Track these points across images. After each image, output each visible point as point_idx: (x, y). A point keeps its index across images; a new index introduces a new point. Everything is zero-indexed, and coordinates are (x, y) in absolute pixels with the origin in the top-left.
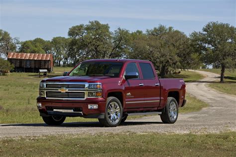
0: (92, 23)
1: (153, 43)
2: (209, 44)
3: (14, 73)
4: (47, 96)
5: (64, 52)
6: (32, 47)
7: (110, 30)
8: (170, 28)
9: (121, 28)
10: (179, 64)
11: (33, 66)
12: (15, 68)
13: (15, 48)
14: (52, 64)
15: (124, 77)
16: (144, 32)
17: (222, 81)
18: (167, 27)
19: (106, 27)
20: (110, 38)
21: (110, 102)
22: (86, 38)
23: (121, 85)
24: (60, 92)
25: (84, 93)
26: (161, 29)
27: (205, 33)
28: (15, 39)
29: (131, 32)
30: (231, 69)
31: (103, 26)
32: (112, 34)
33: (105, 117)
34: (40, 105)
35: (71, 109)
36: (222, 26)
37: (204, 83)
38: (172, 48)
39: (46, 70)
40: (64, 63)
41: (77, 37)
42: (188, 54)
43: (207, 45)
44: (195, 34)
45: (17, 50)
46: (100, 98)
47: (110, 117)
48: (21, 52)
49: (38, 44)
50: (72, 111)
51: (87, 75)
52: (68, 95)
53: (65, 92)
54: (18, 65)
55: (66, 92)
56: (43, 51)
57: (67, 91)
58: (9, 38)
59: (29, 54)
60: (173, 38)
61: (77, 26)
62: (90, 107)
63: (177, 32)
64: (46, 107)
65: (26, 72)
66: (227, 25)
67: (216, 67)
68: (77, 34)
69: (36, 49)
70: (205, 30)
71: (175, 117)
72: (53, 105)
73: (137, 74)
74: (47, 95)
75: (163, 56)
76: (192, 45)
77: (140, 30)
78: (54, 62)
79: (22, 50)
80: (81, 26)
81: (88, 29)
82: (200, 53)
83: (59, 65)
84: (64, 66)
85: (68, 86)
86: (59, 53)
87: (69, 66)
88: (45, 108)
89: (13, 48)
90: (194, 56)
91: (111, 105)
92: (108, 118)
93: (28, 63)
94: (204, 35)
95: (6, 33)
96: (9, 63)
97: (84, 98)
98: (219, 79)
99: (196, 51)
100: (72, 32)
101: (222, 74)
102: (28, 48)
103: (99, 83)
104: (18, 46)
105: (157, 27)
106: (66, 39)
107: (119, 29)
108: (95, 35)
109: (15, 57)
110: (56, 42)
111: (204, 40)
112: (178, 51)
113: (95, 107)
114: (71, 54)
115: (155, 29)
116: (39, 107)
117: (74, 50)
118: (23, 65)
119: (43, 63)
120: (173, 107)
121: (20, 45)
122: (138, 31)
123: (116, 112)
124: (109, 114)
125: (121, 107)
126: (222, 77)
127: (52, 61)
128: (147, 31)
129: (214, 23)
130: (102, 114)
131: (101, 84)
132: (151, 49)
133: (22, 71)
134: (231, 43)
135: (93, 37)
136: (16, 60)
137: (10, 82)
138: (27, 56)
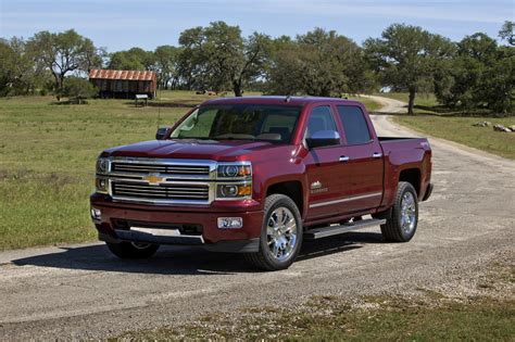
0: (214, 24)
1: (307, 55)
2: (391, 56)
3: (99, 100)
4: (114, 193)
5: (173, 68)
6: (125, 62)
7: (242, 35)
8: (332, 33)
9: (259, 33)
10: (345, 86)
11: (127, 90)
12: (100, 93)
13: (101, 62)
14: (155, 86)
15: (304, 143)
16: (293, 39)
17: (410, 113)
18: (327, 31)
19: (236, 31)
20: (242, 47)
21: (273, 208)
22: (206, 47)
23: (298, 162)
24: (147, 184)
25: (207, 187)
26: (319, 33)
27: (385, 40)
28: (101, 49)
29: (273, 39)
30: (424, 94)
31: (232, 29)
32: (245, 41)
33: (260, 247)
34: (99, 213)
35: (174, 228)
36: (411, 30)
37: (384, 116)
38: (336, 62)
39: (146, 96)
40: (173, 84)
41: (193, 46)
42: (361, 71)
43: (388, 59)
44: (370, 42)
45: (104, 66)
46: (248, 200)
47: (272, 246)
48: (109, 68)
49: (134, 57)
50: (176, 233)
51: (212, 136)
52: (165, 191)
53: (157, 183)
54: (104, 88)
55: (161, 185)
56: (142, 66)
57: (164, 181)
58: (92, 48)
59: (121, 72)
60: (337, 47)
61: (193, 30)
62: (221, 223)
63: (343, 39)
64: (111, 219)
65: (116, 98)
66: (418, 28)
67: (395, 90)
68: (193, 42)
69: (132, 64)
70: (385, 36)
71: (411, 226)
72: (130, 216)
73: (337, 136)
74: (113, 190)
75: (322, 74)
76: (366, 58)
77: (287, 35)
78: (158, 83)
79: (112, 66)
80: (199, 29)
81: (209, 33)
82: (378, 70)
83: (166, 88)
84: (172, 89)
85: (165, 171)
86: (166, 69)
87: (181, 88)
88: (109, 222)
89: (98, 63)
90: (369, 74)
91: (274, 216)
92: (267, 250)
93: (120, 85)
94: (385, 43)
95: (87, 41)
96: (91, 86)
97: (207, 199)
98: (406, 110)
99: (372, 68)
100: (185, 39)
101: (411, 102)
102: (119, 62)
103: (244, 163)
104: (106, 60)
105: (312, 31)
106: (176, 49)
107: (256, 34)
108: (219, 43)
109: (100, 76)
110: (162, 53)
111: (384, 51)
112: (345, 67)
113: (236, 223)
114: (183, 72)
115: (309, 33)
116: (95, 218)
117: (187, 65)
118: (113, 88)
119: (141, 85)
120: (407, 203)
121: (109, 59)
122: (284, 37)
123: (288, 232)
124: (269, 238)
125: (299, 219)
126: (410, 107)
127: (155, 81)
128: (298, 37)
129: (399, 26)
130: (251, 242)
131: (249, 163)
132: (304, 65)
133: (111, 97)
134: (424, 56)
135: (217, 46)
136: (102, 80)
137: (90, 114)
138: (118, 74)
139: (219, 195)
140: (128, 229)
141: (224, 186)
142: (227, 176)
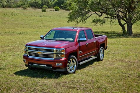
139: (56, 57)
140: (33, 65)
141: (58, 55)
142: (58, 52)
